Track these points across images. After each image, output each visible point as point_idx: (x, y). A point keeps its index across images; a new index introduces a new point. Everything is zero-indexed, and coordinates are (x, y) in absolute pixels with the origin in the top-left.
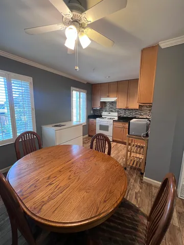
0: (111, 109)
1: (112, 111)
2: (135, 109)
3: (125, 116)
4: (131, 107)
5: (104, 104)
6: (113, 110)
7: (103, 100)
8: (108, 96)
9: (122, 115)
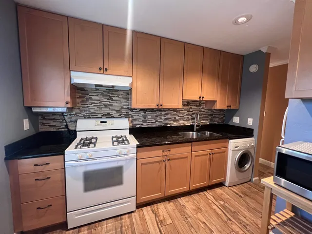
0: (107, 111)
1: (109, 116)
2: (175, 110)
3: (145, 125)
4: (167, 104)
5: (78, 92)
6: (114, 113)
7: (80, 78)
8: (103, 70)
9: (139, 124)
